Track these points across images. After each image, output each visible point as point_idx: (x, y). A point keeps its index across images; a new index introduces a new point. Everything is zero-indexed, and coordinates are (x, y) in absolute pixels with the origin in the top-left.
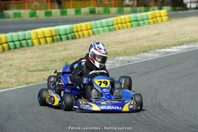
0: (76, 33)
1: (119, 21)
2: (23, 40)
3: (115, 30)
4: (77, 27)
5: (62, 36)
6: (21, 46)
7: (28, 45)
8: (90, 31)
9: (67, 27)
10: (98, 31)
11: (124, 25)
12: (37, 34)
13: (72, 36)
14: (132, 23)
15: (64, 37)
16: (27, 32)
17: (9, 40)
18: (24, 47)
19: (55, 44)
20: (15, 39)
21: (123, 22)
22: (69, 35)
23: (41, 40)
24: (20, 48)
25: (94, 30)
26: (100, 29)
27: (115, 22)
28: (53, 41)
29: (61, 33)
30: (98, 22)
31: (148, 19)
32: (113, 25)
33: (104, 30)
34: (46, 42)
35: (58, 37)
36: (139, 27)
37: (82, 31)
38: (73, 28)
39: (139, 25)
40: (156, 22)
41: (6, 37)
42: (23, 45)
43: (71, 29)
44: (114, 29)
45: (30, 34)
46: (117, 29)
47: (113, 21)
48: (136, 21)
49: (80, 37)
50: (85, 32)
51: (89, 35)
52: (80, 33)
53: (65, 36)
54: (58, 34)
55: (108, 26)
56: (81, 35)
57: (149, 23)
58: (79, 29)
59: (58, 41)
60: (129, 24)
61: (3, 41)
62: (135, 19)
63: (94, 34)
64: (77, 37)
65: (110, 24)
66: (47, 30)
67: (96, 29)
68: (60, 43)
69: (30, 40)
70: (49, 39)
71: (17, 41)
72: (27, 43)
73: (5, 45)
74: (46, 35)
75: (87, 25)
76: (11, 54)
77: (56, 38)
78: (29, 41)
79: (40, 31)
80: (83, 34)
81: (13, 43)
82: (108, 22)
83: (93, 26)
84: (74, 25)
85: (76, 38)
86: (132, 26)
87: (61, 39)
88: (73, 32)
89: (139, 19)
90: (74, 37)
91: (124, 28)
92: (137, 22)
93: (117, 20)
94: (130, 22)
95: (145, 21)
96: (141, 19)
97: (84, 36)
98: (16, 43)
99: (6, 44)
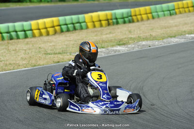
0: (134, 17)
1: (181, 6)
5: (119, 20)
6: (75, 29)
8: (150, 15)
11: (187, 10)
12: (92, 17)
16: (81, 16)
17: (61, 23)
18: (77, 30)
20: (68, 22)
22: (126, 19)
25: (153, 14)
26: (160, 13)
29: (118, 17)
30: (158, 6)
32: (174, 10)
34: (101, 26)
37: (141, 15)
41: (59, 21)
45: (84, 17)
47: (174, 6)
52: (139, 17)
53: (122, 20)
61: (55, 24)
63: (153, 18)
70: (104, 23)
71: (70, 24)
73: (57, 28)
75: (146, 10)
78: (83, 24)
79: (94, 14)
81: (66, 26)
82: (168, 7)
87: (117, 23)
88: (131, 16)
93: (178, 5)
98: (69, 26)
99: (59, 27)
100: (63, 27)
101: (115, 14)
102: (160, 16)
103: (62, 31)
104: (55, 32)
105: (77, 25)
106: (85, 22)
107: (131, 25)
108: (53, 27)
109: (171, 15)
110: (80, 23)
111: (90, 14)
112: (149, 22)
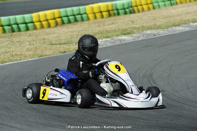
0: (135, 8)
2: (78, 15)
5: (120, 11)
6: (76, 20)
8: (150, 6)
10: (159, 5)
12: (93, 8)
15: (121, 12)
16: (82, 8)
19: (112, 18)
22: (127, 10)
23: (97, 14)
34: (102, 17)
35: (116, 12)
37: (141, 5)
41: (60, 12)
44: (175, 3)
45: (85, 9)
49: (139, 11)
52: (140, 8)
53: (123, 11)
54: (114, 8)
61: (57, 16)
63: (154, 8)
64: (136, 11)
67: (157, 4)
69: (86, 15)
70: (105, 14)
73: (59, 20)
74: (102, 10)
78: (84, 16)
81: (67, 18)
87: (118, 14)
88: (132, 7)
90: (132, 12)
97: (143, 10)
98: (70, 17)
99: (60, 19)
100: (64, 18)
101: (116, 4)
102: (161, 6)
103: (63, 23)
104: (57, 24)
105: (78, 17)
106: (86, 13)
107: (132, 15)
108: (54, 19)
109: (171, 5)
110: (81, 15)
111: (91, 5)
112: (150, 12)
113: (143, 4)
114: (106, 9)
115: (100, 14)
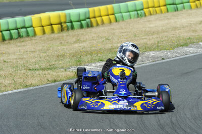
2: (22, 28)
3: (145, 16)
4: (94, 11)
7: (28, 35)
9: (81, 11)
13: (87, 24)
14: (168, 6)
15: (76, 24)
19: (65, 34)
21: (156, 5)
24: (17, 39)
27: (145, 6)
28: (62, 30)
31: (189, 2)
33: (130, 15)
35: (69, 24)
36: (177, 12)
38: (89, 12)
39: (176, 10)
40: (199, 6)
42: (21, 34)
43: (86, 13)
44: (143, 14)
46: (147, 14)
48: (173, 4)
50: (105, 19)
51: (110, 22)
54: (68, 20)
55: (136, 11)
56: (100, 22)
57: (191, 8)
58: (97, 14)
59: (68, 29)
60: (163, 8)
62: (171, 2)
64: (94, 24)
65: (138, 8)
66: (54, 16)
68: (71, 32)
69: (32, 28)
72: (27, 32)
76: (5, 46)
77: (66, 26)
80: (102, 21)
83: (116, 11)
84: (91, 9)
85: (92, 26)
86: (168, 11)
89: (177, 3)
90: (90, 25)
91: (156, 13)
92: (175, 6)
94: (165, 5)
95: (185, 4)
96: (180, 2)
97: (103, 23)
113: (102, 14)
114: (57, 21)
115: (50, 26)
